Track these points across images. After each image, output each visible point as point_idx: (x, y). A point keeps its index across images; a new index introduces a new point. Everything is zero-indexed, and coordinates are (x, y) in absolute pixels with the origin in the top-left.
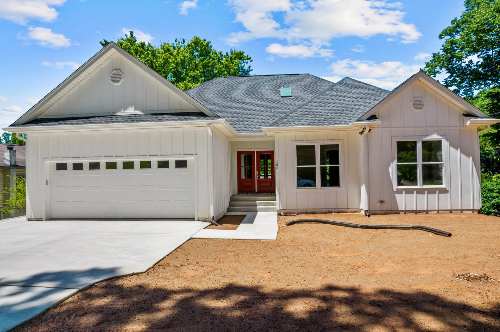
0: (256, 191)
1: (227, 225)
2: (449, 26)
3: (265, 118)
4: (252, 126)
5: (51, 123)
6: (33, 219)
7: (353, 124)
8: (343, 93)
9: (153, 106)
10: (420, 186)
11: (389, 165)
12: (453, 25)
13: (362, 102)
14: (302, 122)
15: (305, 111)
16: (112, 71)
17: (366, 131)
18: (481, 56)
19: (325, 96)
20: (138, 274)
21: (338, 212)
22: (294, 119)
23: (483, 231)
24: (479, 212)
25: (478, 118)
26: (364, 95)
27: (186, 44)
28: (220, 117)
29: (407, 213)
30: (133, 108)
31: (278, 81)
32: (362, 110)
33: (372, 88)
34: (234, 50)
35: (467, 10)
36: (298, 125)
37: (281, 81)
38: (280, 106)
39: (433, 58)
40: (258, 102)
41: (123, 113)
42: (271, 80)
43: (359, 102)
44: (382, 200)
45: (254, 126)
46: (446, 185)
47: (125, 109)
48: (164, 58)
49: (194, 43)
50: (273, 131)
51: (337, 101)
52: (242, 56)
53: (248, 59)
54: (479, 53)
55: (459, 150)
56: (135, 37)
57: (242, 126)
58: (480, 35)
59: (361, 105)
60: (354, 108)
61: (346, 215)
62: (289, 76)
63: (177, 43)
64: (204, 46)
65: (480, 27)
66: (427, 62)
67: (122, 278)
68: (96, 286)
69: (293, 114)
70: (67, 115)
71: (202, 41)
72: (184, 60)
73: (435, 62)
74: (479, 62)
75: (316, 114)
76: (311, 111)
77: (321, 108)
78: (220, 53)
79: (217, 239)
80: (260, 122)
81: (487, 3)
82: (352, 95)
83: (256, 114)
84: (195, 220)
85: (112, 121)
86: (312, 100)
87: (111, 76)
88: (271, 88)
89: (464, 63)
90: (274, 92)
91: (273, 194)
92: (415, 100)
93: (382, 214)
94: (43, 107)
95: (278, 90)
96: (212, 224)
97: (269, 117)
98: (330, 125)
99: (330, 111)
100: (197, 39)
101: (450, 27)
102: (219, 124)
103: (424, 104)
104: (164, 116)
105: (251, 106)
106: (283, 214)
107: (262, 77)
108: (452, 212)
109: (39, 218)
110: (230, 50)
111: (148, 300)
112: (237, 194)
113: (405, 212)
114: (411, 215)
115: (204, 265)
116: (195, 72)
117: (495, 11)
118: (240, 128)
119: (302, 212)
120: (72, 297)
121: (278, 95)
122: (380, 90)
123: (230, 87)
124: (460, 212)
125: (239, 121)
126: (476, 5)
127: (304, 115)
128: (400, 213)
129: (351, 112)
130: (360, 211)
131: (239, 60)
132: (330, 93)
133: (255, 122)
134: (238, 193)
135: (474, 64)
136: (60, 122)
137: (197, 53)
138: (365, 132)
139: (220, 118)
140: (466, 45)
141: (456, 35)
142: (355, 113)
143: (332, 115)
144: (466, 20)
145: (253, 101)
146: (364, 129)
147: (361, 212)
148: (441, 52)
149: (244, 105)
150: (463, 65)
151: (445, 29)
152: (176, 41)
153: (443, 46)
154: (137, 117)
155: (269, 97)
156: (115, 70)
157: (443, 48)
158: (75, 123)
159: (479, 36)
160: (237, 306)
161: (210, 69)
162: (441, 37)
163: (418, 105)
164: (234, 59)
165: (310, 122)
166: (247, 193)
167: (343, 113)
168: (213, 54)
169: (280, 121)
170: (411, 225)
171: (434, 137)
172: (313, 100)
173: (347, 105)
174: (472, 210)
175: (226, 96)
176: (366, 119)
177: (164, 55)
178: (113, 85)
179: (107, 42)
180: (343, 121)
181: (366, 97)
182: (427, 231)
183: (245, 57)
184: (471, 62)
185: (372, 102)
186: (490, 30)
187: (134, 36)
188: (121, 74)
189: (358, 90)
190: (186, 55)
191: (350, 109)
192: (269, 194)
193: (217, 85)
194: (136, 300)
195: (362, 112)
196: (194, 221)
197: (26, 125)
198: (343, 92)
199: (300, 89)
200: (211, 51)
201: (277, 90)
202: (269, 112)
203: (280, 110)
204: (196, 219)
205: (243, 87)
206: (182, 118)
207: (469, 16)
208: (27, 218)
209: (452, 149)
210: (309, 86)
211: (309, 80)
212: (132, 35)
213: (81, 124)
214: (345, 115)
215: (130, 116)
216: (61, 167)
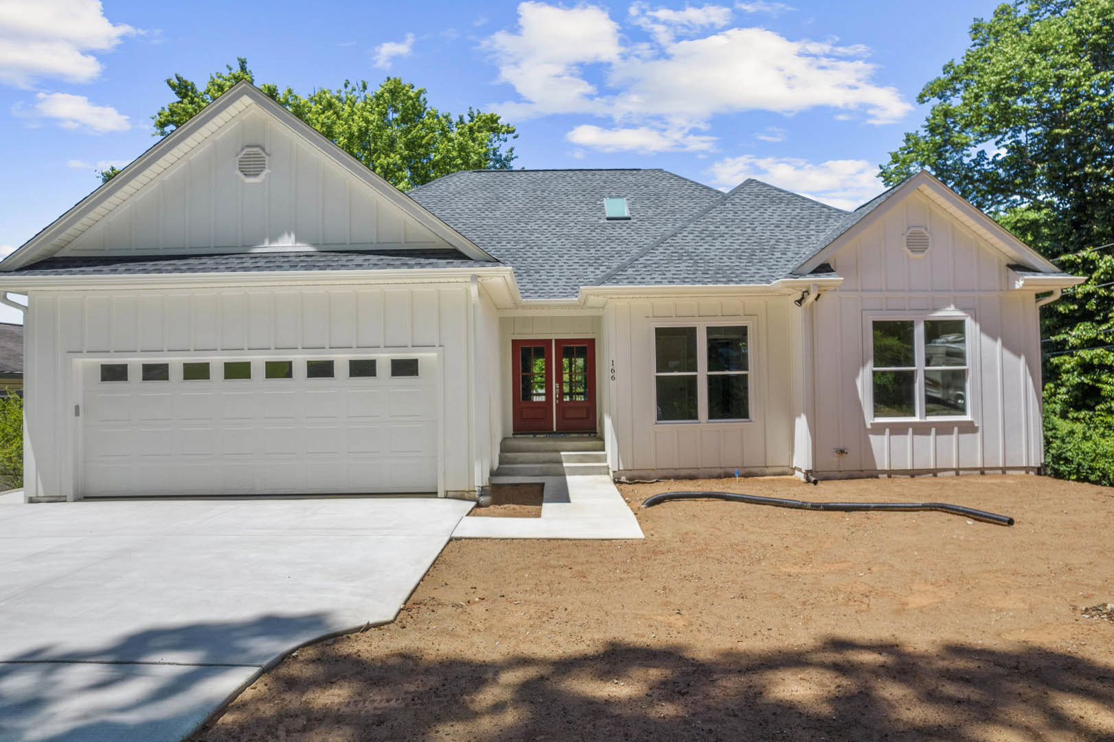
0: (555, 430)
1: (512, 506)
2: (938, 75)
3: (576, 266)
4: (550, 283)
5: (91, 269)
6: (42, 500)
7: (782, 282)
8: (747, 213)
9: (341, 231)
10: (920, 418)
11: (857, 375)
12: (946, 75)
13: (791, 235)
14: (669, 275)
15: (672, 253)
16: (242, 149)
17: (810, 299)
18: (1003, 143)
19: (711, 220)
20: (378, 626)
21: (747, 475)
22: (649, 268)
23: (1066, 513)
24: (1040, 471)
25: (1038, 274)
26: (794, 220)
27: (369, 93)
28: (498, 261)
29: (893, 476)
30: (293, 236)
31: (595, 184)
32: (794, 251)
33: (809, 204)
34: (478, 110)
35: (974, 45)
36: (661, 282)
37: (602, 184)
38: (607, 239)
39: (904, 144)
40: (558, 229)
41: (267, 247)
42: (580, 182)
43: (785, 235)
44: (841, 448)
45: (554, 282)
46: (973, 415)
47: (273, 239)
48: (325, 123)
49: (390, 91)
50: (604, 295)
51: (738, 231)
52: (496, 125)
53: (508, 132)
54: (999, 137)
55: (999, 342)
56: (250, 71)
57: (528, 283)
58: (1004, 100)
59: (791, 241)
60: (776, 246)
61: (764, 482)
62: (619, 172)
63: (349, 89)
64: (410, 98)
65: (1004, 81)
66: (893, 151)
67: (345, 636)
68: (294, 657)
69: (645, 258)
70: (130, 249)
71: (407, 88)
72: (367, 130)
73: (908, 153)
74: (998, 155)
75: (696, 258)
76: (685, 252)
77: (706, 246)
78: (446, 117)
79: (513, 539)
80: (565, 274)
81: (1015, 33)
82: (767, 219)
83: (556, 257)
84: (439, 495)
85: (245, 265)
86: (683, 228)
87: (240, 161)
88: (582, 198)
89: (968, 156)
90: (590, 207)
91: (592, 435)
92: (911, 233)
93: (841, 479)
94: (70, 230)
95: (599, 202)
96: (479, 505)
97: (587, 263)
98: (730, 283)
99: (726, 254)
100: (397, 82)
101: (939, 79)
102: (496, 278)
103: (930, 241)
104: (368, 257)
105: (543, 238)
106: (625, 481)
107: (560, 172)
108: (986, 472)
109: (58, 495)
110: (468, 110)
111: (441, 689)
112: (511, 436)
113: (890, 474)
114: (904, 480)
115: (521, 600)
116: (389, 157)
117: (1032, 50)
118: (523, 288)
119: (668, 475)
120: (253, 685)
121: (599, 214)
122: (826, 210)
123: (488, 195)
124: (1000, 472)
125: (519, 271)
126: (992, 36)
127: (670, 261)
128: (880, 476)
129: (773, 255)
130: (790, 471)
131: (488, 133)
132: (721, 213)
133: (556, 273)
134: (513, 434)
135: (988, 159)
136: (113, 267)
137: (396, 116)
138: (807, 301)
139: (500, 264)
140: (975, 118)
141: (952, 98)
142: (781, 258)
143: (731, 261)
144: (973, 66)
145: (545, 227)
146: (806, 294)
147: (794, 474)
148: (923, 133)
149: (526, 235)
150: (966, 160)
151: (931, 83)
152: (346, 86)
153: (927, 120)
154: (302, 258)
155: (579, 219)
156: (248, 146)
157: (927, 124)
158: (153, 268)
159: (1003, 102)
160: (657, 692)
161: (422, 151)
162: (921, 99)
163: (917, 242)
164: (479, 132)
165: (686, 276)
166: (535, 434)
167: (754, 257)
168: (429, 119)
169: (620, 273)
170: (920, 502)
171: (950, 313)
172: (685, 227)
173: (761, 239)
174: (1025, 467)
175: (483, 215)
176: (811, 270)
177: (323, 116)
178: (243, 182)
179: (183, 81)
180: (758, 275)
181: (798, 224)
182: (958, 515)
183: (502, 126)
184: (982, 155)
185: (813, 235)
186: (1023, 91)
187: (247, 71)
188: (263, 157)
189: (780, 208)
190: (371, 118)
191: (767, 249)
192: (585, 435)
193: (458, 189)
194: (413, 690)
195: (794, 256)
196: (437, 497)
197: (26, 272)
198: (748, 210)
199: (647, 202)
200: (426, 112)
201: (595, 203)
202: (583, 253)
203: (607, 248)
204: (441, 493)
205: (518, 195)
206: (410, 263)
207: (978, 58)
208: (25, 497)
209: (986, 340)
210: (664, 197)
211: (664, 182)
212: (243, 69)
213: (167, 271)
214: (760, 262)
215: (286, 255)
216: (115, 373)
